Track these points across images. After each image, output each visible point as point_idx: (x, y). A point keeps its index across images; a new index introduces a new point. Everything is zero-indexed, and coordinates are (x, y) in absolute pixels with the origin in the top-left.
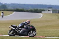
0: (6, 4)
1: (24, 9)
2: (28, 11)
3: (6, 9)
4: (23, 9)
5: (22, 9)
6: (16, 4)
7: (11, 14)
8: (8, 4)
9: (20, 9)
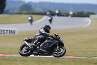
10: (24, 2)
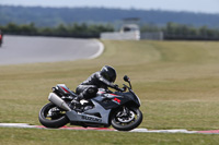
4: (32, 25)
6: (6, 7)
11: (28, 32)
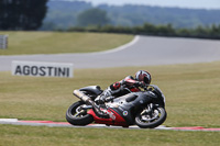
0: (105, 6)
1: (174, 26)
2: (186, 35)
3: (104, 27)
4: (170, 25)
5: (165, 25)
6: (142, 7)
7: (123, 44)
8: (113, 7)
9: (158, 24)
10: (90, 4)
11: (166, 32)
